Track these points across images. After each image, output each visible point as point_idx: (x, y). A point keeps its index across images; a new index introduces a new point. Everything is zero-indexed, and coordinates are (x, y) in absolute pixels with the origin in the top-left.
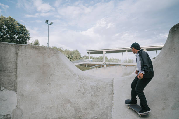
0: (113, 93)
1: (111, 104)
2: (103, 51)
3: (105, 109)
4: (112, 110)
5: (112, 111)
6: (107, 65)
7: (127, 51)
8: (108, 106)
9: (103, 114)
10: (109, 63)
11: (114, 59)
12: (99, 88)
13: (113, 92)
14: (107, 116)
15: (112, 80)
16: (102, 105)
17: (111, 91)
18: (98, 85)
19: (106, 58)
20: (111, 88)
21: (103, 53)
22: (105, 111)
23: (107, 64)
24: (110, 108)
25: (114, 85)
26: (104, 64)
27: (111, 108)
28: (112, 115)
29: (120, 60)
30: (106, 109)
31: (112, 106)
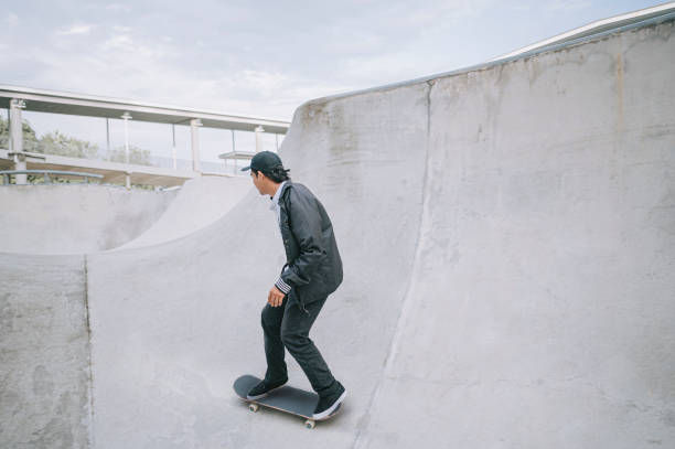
0: (89, 331)
1: (82, 382)
2: (10, 99)
3: (52, 408)
4: (89, 405)
5: (90, 411)
6: (28, 163)
7: (126, 116)
8: (67, 393)
9: (49, 435)
10: (40, 155)
11: (63, 141)
12: (20, 316)
13: (88, 325)
14: (68, 439)
15: (81, 273)
16: (36, 394)
17: (81, 323)
18: (9, 300)
19: (26, 130)
20: (78, 306)
21: (8, 107)
22: (54, 421)
23: (28, 160)
24: (76, 399)
25: (90, 294)
26: (16, 158)
27: (84, 399)
28: (90, 429)
29: (95, 148)
30: (59, 408)
31: (86, 387)
